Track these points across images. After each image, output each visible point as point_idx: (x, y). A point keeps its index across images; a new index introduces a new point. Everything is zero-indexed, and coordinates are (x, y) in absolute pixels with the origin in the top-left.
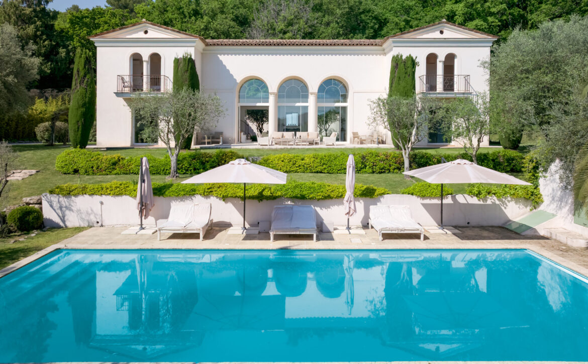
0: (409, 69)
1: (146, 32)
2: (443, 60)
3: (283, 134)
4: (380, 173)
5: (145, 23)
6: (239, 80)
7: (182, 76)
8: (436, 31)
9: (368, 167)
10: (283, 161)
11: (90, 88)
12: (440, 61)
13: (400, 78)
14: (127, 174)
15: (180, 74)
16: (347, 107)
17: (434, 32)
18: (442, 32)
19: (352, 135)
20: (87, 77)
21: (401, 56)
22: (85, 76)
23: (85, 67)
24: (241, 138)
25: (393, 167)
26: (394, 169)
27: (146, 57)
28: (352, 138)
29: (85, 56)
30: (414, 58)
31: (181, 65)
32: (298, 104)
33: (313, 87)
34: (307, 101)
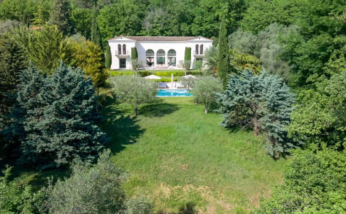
0: (189, 51)
1: (122, 38)
5: (121, 36)
6: (146, 50)
7: (134, 52)
8: (198, 38)
9: (178, 75)
13: (187, 53)
16: (176, 57)
18: (200, 39)
21: (188, 47)
25: (182, 75)
27: (122, 45)
28: (177, 66)
32: (162, 56)
33: (166, 52)
34: (165, 56)
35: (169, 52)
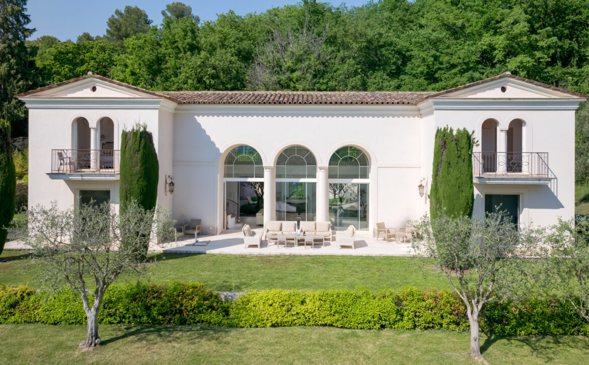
0: (464, 151)
1: (94, 89)
2: (507, 128)
3: (281, 224)
4: (426, 328)
5: (91, 77)
6: (222, 151)
7: (131, 158)
8: (497, 87)
9: (406, 318)
10: (271, 305)
12: (502, 131)
13: (449, 164)
14: (31, 322)
15: (127, 155)
16: (368, 184)
17: (493, 89)
18: (504, 89)
19: (376, 228)
21: (451, 131)
24: (227, 223)
25: (446, 320)
26: (448, 324)
27: (93, 123)
28: (376, 232)
30: (470, 133)
31: (130, 142)
32: (302, 180)
33: (323, 159)
34: (314, 176)
35: (334, 159)
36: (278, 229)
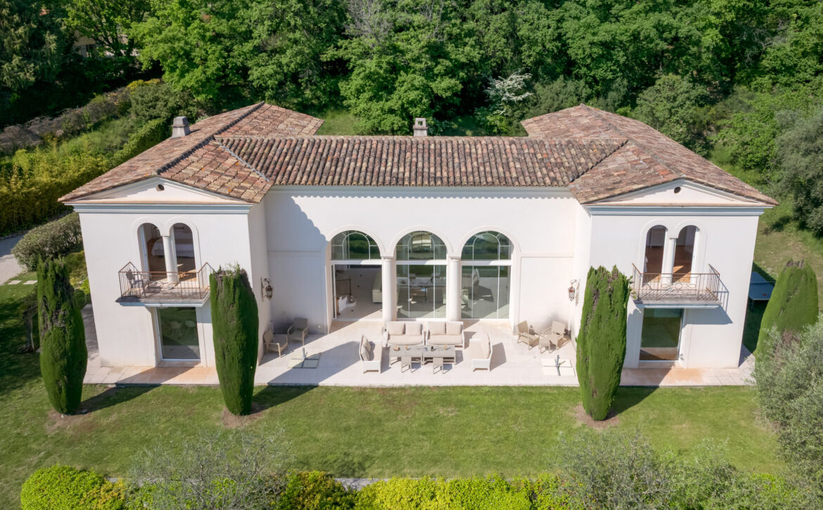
1: (161, 188)
2: (677, 237)
7: (225, 312)
8: (670, 187)
11: (71, 323)
12: (670, 238)
13: (600, 317)
15: (220, 309)
16: (510, 267)
17: (665, 190)
18: (677, 190)
20: (63, 307)
22: (58, 308)
23: (56, 293)
24: (338, 308)
27: (165, 229)
29: (53, 273)
32: (429, 263)
33: (454, 248)
36: (401, 332)
